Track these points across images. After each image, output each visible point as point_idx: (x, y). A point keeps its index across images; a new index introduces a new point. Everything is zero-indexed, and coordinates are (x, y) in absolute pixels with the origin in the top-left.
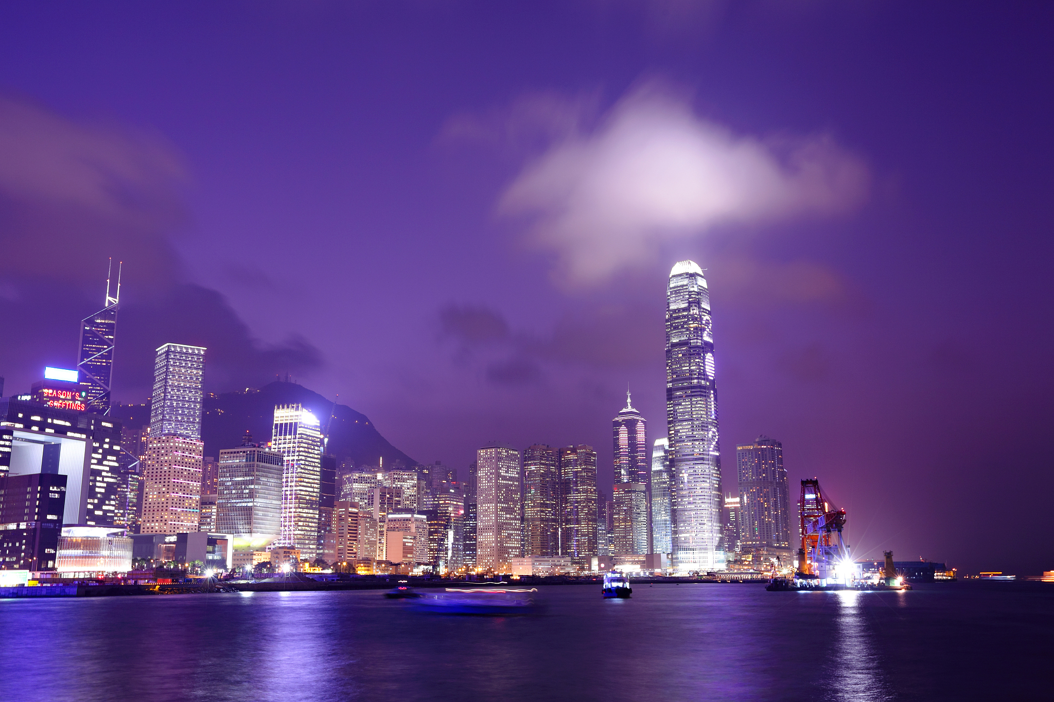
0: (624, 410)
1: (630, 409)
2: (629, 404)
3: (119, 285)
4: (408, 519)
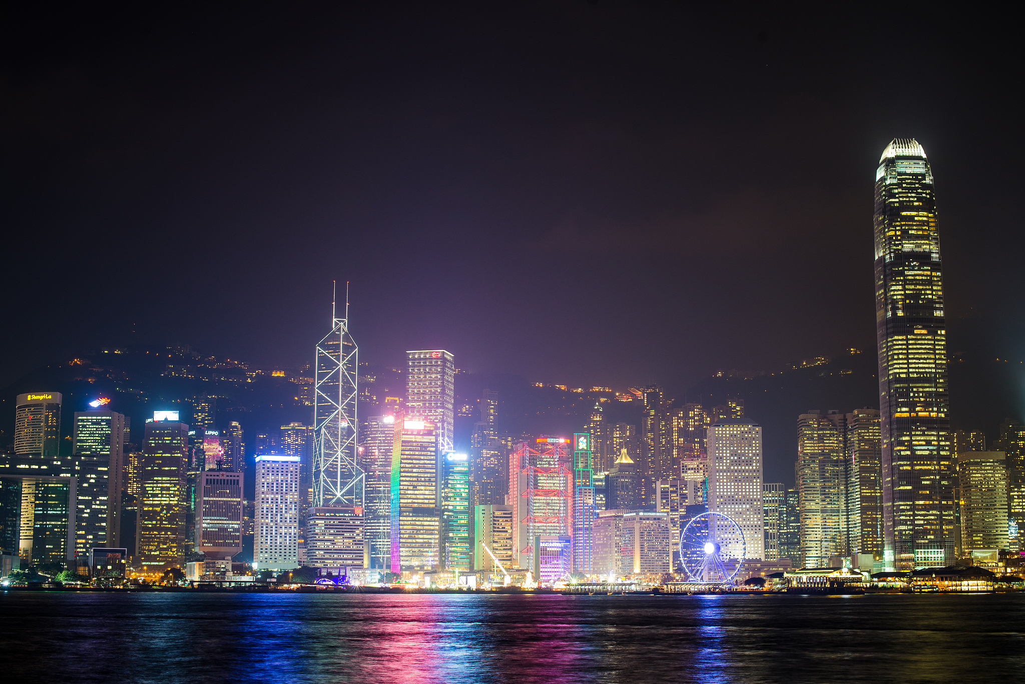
3: (347, 304)
4: (634, 519)
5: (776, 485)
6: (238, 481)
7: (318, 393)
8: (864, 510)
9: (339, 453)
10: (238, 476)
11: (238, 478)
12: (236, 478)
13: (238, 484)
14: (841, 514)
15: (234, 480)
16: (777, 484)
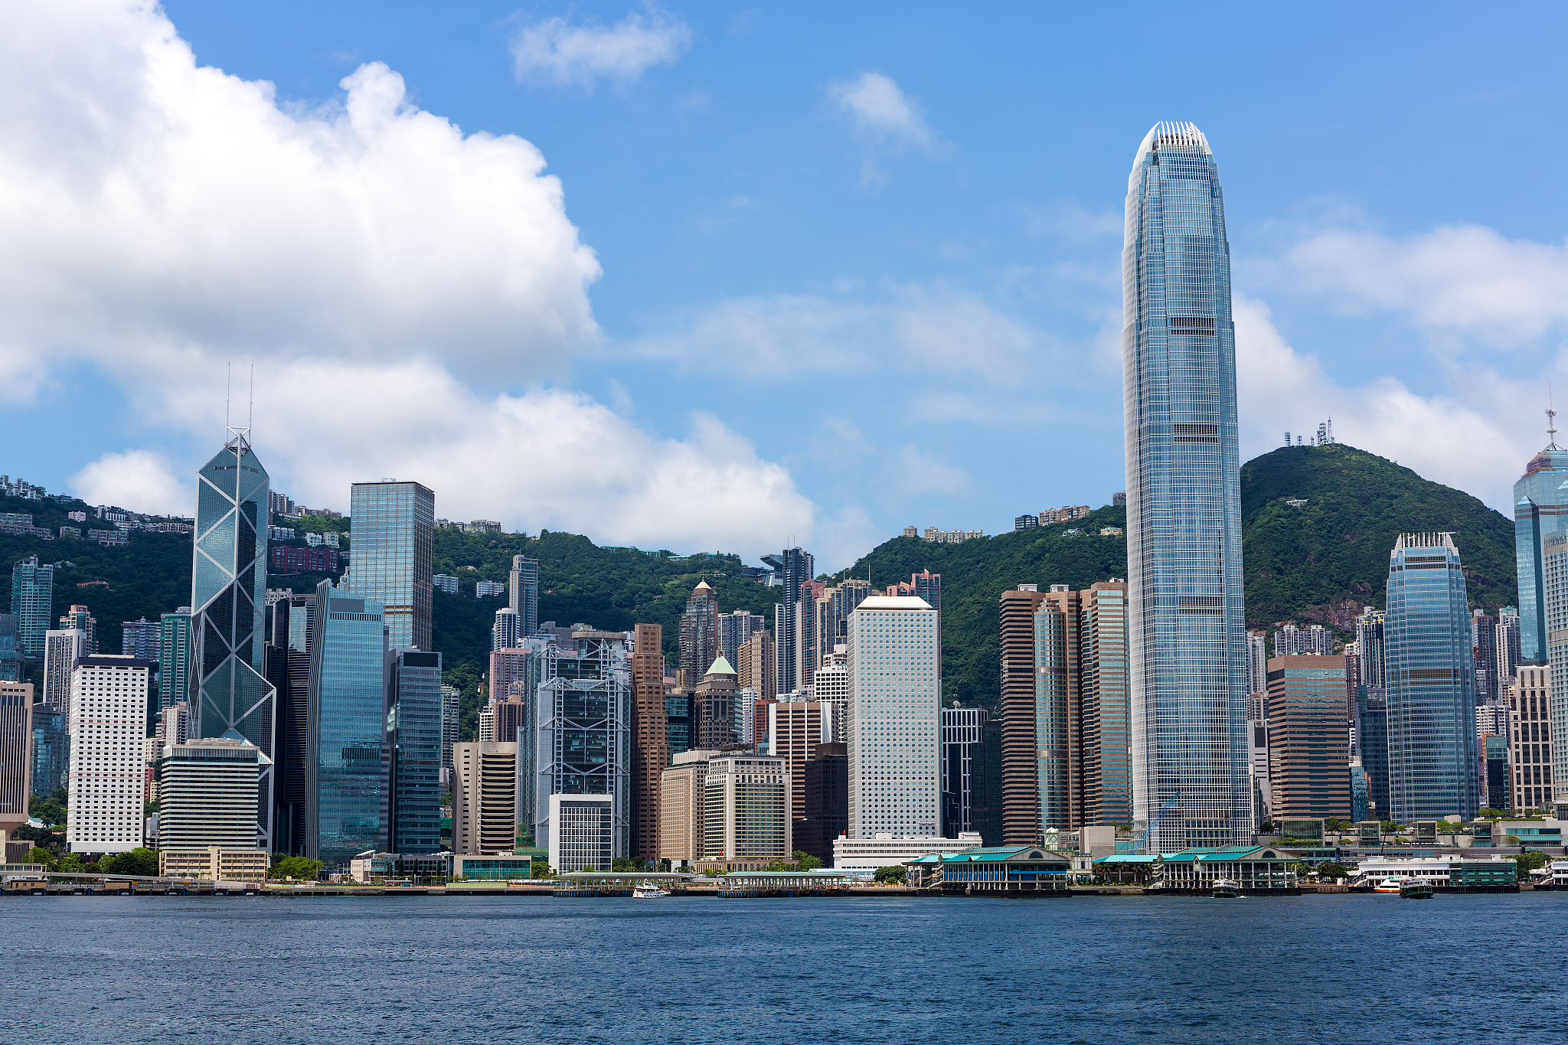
4: (726, 766)
5: (974, 713)
6: (23, 698)
7: (198, 552)
9: (233, 656)
10: (24, 690)
11: (22, 694)
12: (20, 694)
13: (23, 703)
14: (1070, 758)
15: (16, 698)
16: (976, 710)
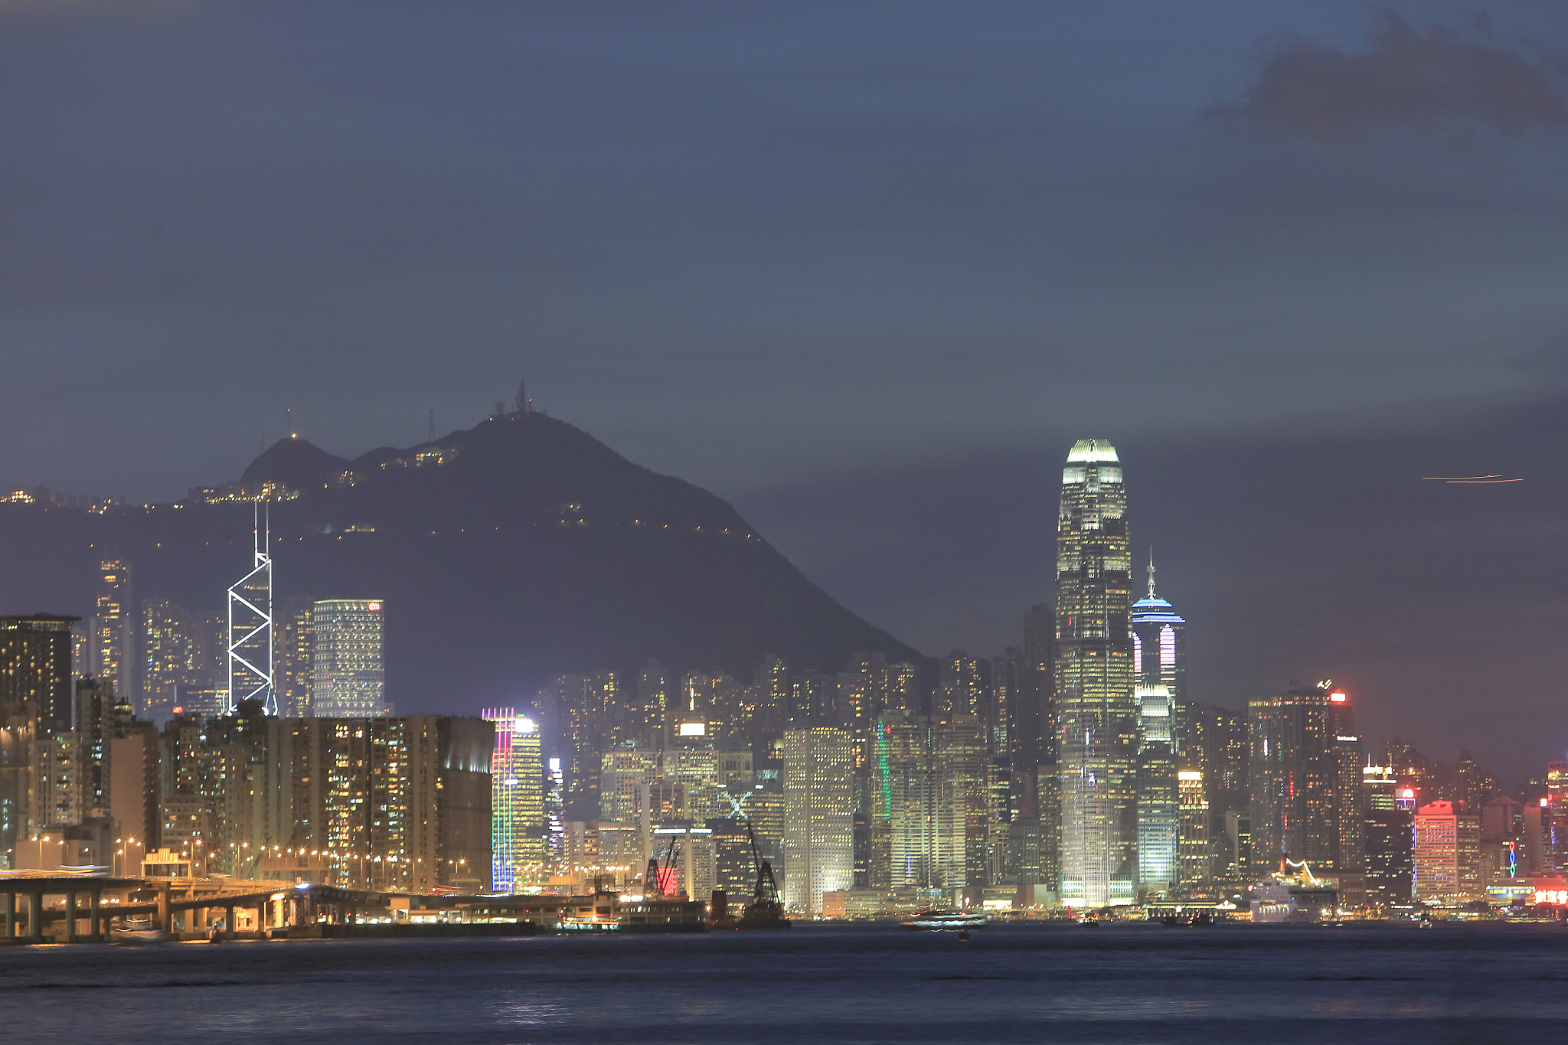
0: (1142, 603)
1: (1152, 602)
2: (1151, 591)
3: (268, 532)
4: (682, 836)
7: (233, 658)
8: (970, 833)
14: (923, 834)
